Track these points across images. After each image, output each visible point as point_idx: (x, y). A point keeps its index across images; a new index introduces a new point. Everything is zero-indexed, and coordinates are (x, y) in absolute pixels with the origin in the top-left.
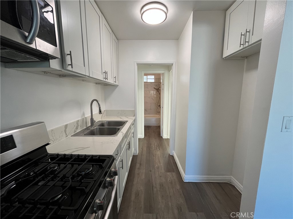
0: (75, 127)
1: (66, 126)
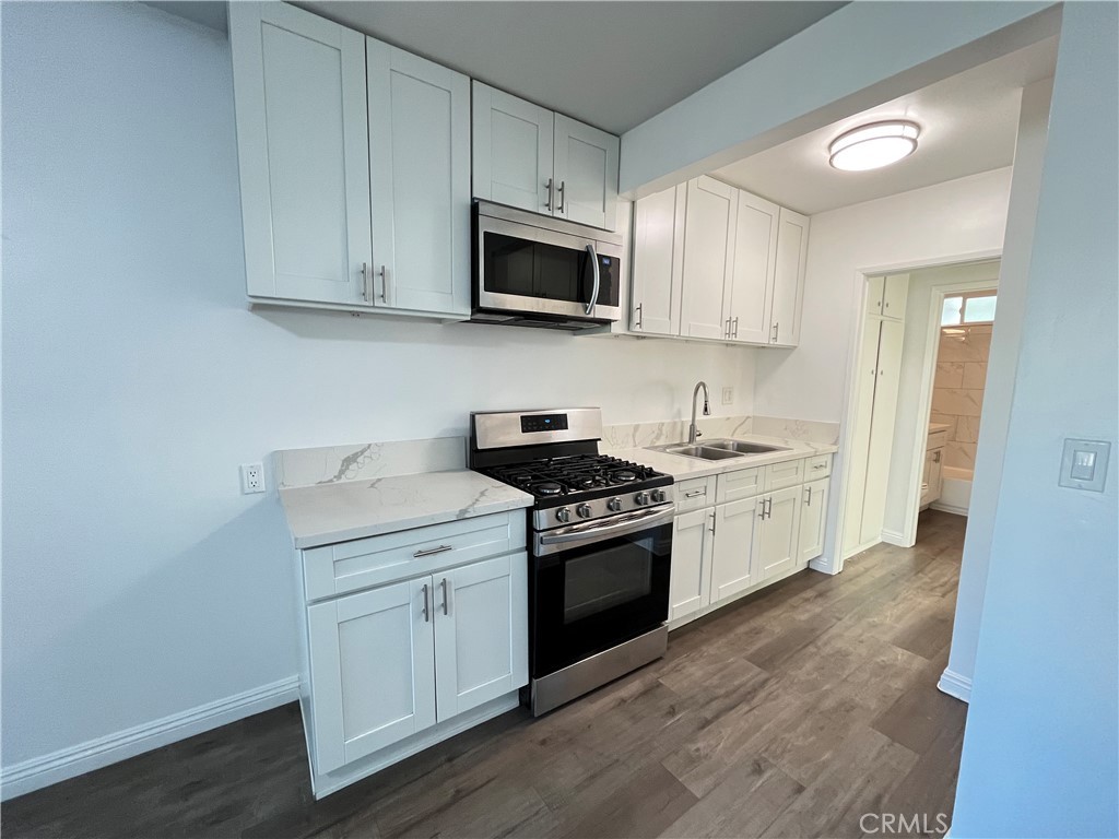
0: (654, 436)
1: (636, 428)
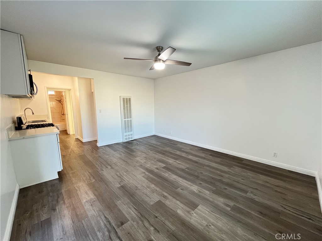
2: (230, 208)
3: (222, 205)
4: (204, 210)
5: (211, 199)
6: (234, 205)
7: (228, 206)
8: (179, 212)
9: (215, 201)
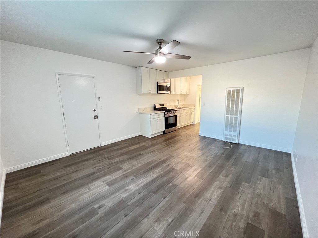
2: (97, 208)
3: (103, 202)
4: (103, 189)
5: (113, 196)
6: (98, 213)
7: (100, 207)
8: (108, 177)
9: (109, 199)
